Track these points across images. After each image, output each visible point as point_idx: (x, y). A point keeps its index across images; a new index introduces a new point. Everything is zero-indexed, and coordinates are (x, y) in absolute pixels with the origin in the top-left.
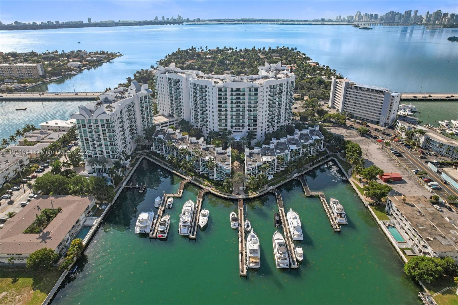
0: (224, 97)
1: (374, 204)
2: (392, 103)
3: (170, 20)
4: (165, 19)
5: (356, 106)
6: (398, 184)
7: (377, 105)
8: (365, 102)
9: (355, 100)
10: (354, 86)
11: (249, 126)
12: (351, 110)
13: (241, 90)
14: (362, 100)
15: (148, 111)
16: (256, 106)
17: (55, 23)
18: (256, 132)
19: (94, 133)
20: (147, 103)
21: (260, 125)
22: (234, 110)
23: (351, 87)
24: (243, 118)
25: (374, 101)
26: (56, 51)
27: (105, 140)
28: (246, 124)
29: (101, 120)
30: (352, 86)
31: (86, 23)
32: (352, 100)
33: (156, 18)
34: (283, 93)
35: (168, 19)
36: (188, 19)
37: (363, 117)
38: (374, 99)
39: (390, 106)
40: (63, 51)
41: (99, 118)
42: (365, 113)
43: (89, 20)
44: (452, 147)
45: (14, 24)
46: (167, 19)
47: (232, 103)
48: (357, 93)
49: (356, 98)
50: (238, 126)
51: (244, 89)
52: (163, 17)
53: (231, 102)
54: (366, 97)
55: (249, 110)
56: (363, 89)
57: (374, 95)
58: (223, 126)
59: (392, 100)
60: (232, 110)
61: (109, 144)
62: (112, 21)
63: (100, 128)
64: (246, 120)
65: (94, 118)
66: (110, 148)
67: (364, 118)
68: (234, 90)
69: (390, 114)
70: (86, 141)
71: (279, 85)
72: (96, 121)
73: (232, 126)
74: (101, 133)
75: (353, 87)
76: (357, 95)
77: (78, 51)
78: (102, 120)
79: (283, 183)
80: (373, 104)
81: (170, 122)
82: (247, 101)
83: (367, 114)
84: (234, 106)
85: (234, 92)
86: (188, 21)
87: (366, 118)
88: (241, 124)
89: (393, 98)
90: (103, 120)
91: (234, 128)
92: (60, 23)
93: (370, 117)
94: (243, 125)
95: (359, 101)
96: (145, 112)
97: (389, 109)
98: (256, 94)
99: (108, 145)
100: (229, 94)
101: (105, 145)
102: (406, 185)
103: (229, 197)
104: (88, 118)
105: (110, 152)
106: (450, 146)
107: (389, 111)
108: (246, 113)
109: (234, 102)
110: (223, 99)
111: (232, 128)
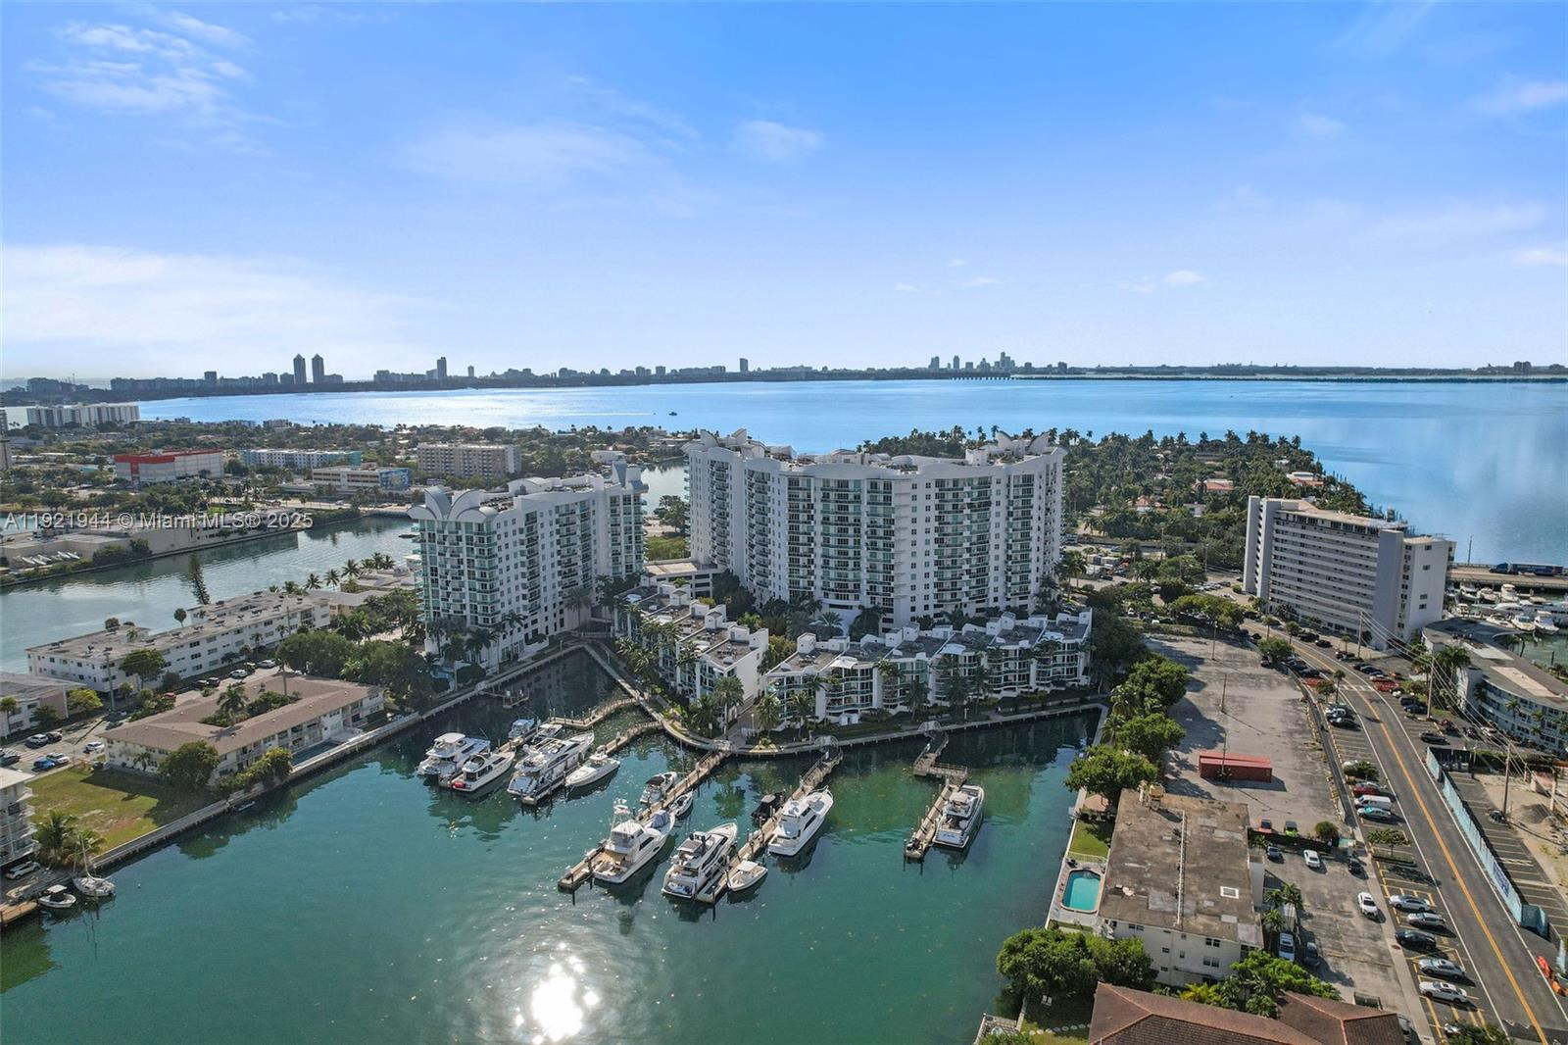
0: (806, 503)
1: (1094, 817)
2: (1406, 568)
3: (975, 367)
4: (962, 366)
5: (1305, 582)
6: (1246, 790)
7: (1366, 577)
8: (1328, 569)
9: (1301, 563)
10: (1294, 516)
11: (872, 591)
12: (1289, 596)
13: (851, 486)
14: (1319, 562)
15: (630, 538)
16: (889, 534)
17: (653, 372)
18: (891, 611)
19: (448, 555)
20: (630, 513)
21: (906, 591)
22: (833, 541)
23: (1284, 517)
24: (857, 565)
25: (1356, 565)
26: (594, 427)
27: (471, 575)
28: (865, 587)
29: (466, 523)
30: (1288, 515)
31: (735, 371)
32: (1292, 561)
33: (936, 360)
34: (993, 509)
35: (969, 365)
36: (1030, 364)
37: (1325, 619)
38: (1353, 555)
39: (1401, 582)
40: (609, 428)
41: (462, 519)
42: (1332, 606)
43: (744, 363)
44: (1557, 713)
45: (558, 376)
46: (967, 363)
47: (826, 521)
48: (1303, 536)
49: (1302, 554)
50: (842, 590)
51: (857, 483)
52: (956, 359)
53: (824, 518)
54: (1330, 551)
55: (873, 546)
56: (1319, 523)
57: (1353, 541)
58: (801, 584)
59: (1407, 558)
60: (826, 544)
61: (478, 586)
62: (807, 368)
63: (463, 544)
64: (864, 575)
65: (452, 517)
66: (479, 597)
67: (1330, 624)
68: (832, 485)
69: (1403, 606)
70: (432, 575)
71: (976, 483)
72: (458, 525)
73: (826, 590)
74: (464, 556)
75: (1291, 518)
76: (1302, 545)
77: (645, 428)
78: (468, 525)
79: (876, 738)
80: (1351, 574)
81: (697, 577)
82: (865, 520)
83: (1338, 608)
84: (832, 529)
85: (832, 490)
86: (1028, 368)
87: (1334, 621)
88: (851, 586)
89: (1410, 552)
90: (471, 524)
91: (832, 595)
92: (668, 371)
93: (1347, 620)
94: (857, 586)
95: (1312, 565)
96: (622, 539)
97: (1401, 591)
98: (888, 500)
99: (475, 590)
100: (816, 496)
101: (470, 589)
102: (1274, 795)
103: (699, 744)
104: (440, 517)
105: (480, 609)
106: (1551, 711)
107: (1402, 596)
108: (865, 553)
109: (832, 518)
110: (801, 508)
111: (826, 595)
